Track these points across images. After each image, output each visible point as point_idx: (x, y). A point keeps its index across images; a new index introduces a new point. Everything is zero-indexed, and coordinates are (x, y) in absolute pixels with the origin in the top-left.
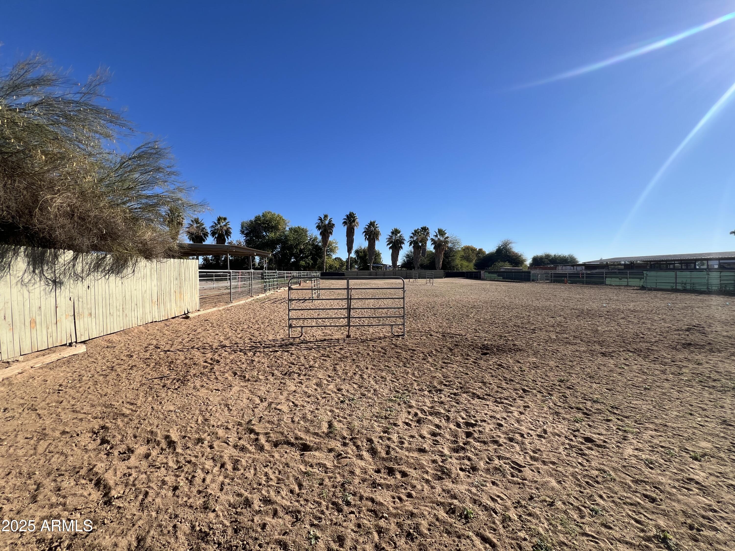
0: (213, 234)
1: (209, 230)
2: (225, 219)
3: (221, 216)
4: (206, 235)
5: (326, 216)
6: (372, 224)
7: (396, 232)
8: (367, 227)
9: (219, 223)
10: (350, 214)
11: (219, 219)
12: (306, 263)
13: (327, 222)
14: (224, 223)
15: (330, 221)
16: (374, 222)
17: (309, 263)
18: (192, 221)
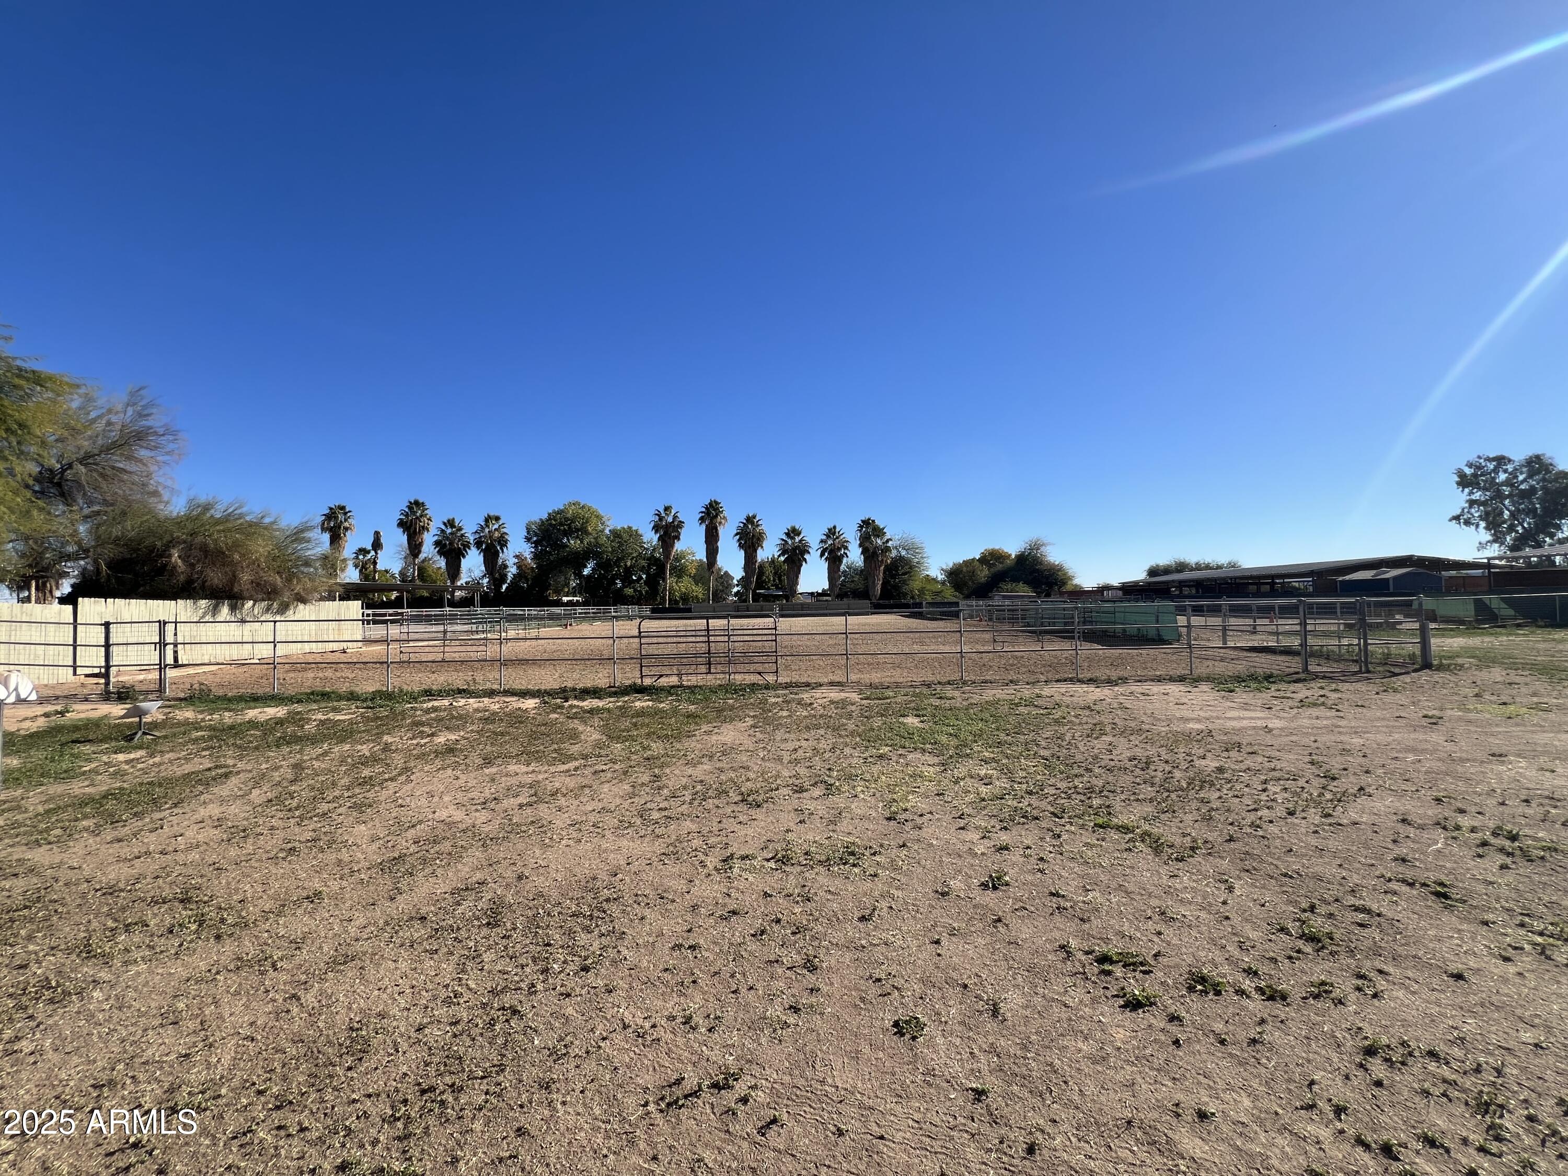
0: (478, 544)
1: (471, 539)
2: (497, 519)
3: (492, 514)
4: (467, 546)
5: (667, 509)
6: (750, 520)
7: (793, 532)
8: (742, 525)
9: (488, 526)
10: (711, 504)
11: (488, 519)
12: (635, 590)
13: (670, 519)
14: (496, 526)
15: (675, 517)
16: (754, 517)
17: (640, 592)
18: (445, 524)
